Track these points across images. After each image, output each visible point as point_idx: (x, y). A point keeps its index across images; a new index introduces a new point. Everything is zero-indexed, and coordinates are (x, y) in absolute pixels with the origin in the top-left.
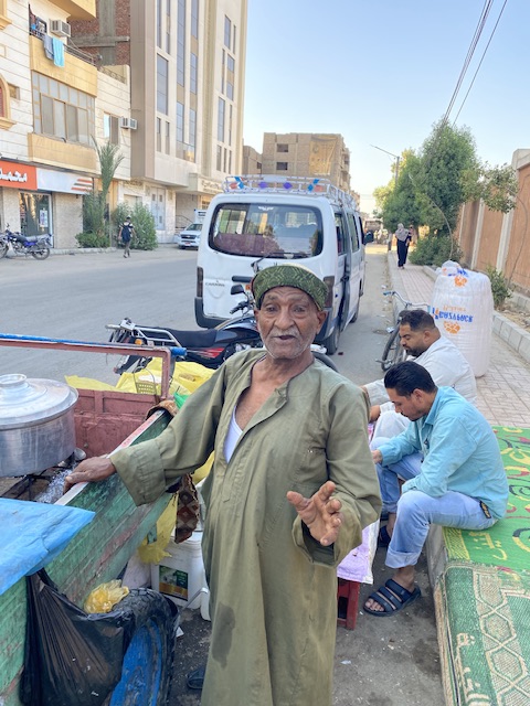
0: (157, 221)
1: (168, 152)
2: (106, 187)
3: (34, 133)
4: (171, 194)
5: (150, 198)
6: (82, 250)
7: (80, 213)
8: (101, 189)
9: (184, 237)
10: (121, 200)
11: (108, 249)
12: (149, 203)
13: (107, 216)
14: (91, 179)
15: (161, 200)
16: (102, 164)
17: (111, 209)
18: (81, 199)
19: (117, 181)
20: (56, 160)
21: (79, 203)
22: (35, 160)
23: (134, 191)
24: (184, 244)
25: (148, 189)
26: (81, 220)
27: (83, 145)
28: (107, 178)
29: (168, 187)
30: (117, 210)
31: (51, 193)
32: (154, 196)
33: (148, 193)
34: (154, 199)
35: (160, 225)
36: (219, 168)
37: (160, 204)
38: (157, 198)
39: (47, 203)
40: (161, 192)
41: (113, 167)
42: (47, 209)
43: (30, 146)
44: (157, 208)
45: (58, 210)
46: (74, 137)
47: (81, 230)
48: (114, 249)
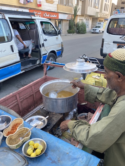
0: (87, 26)
1: (91, 7)
2: (75, 17)
3: (59, 4)
4: (91, 18)
5: (85, 20)
6: (68, 34)
7: (68, 25)
8: (74, 18)
9: (93, 30)
10: (78, 21)
11: (74, 34)
12: (85, 21)
13: (74, 25)
14: (71, 15)
15: (88, 20)
16: (74, 11)
17: (76, 23)
18: (68, 21)
19: (78, 15)
20: (63, 11)
21: (68, 22)
22: (59, 11)
23: (81, 18)
24: (93, 32)
25: (85, 17)
26: (68, 26)
27: (70, 6)
28: (75, 15)
29: (90, 16)
30: (77, 23)
31: (62, 20)
32: (86, 19)
33: (85, 18)
34: (86, 20)
35: (88, 27)
36: (104, 10)
37: (88, 21)
38: (87, 20)
39: (61, 22)
40: (88, 18)
41: (77, 12)
42: (61, 24)
43: (57, 8)
44: (87, 22)
45: (63, 24)
46: (68, 4)
47: (68, 29)
48: (76, 34)
